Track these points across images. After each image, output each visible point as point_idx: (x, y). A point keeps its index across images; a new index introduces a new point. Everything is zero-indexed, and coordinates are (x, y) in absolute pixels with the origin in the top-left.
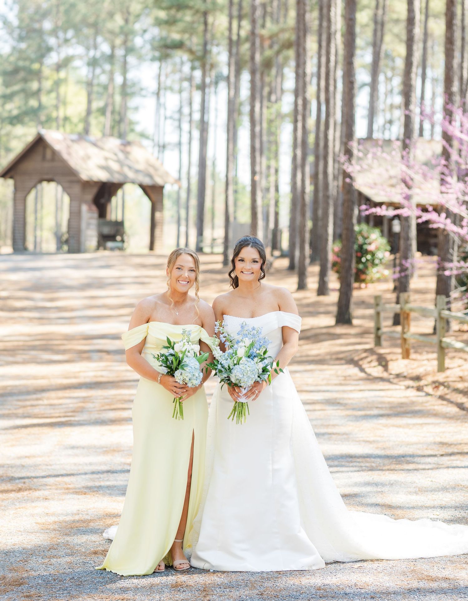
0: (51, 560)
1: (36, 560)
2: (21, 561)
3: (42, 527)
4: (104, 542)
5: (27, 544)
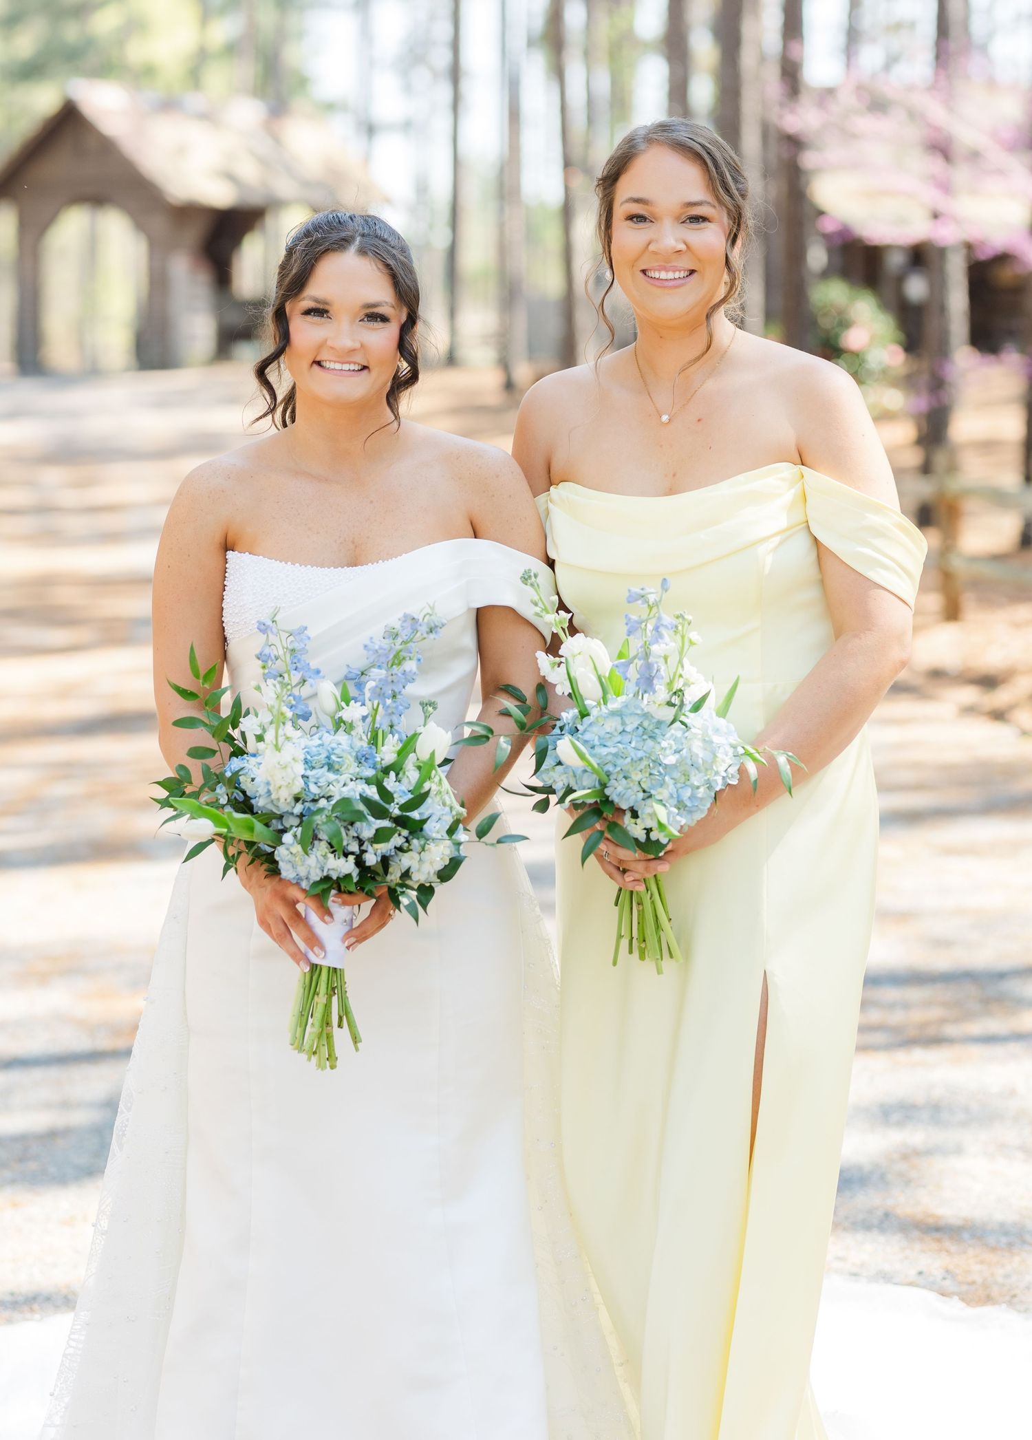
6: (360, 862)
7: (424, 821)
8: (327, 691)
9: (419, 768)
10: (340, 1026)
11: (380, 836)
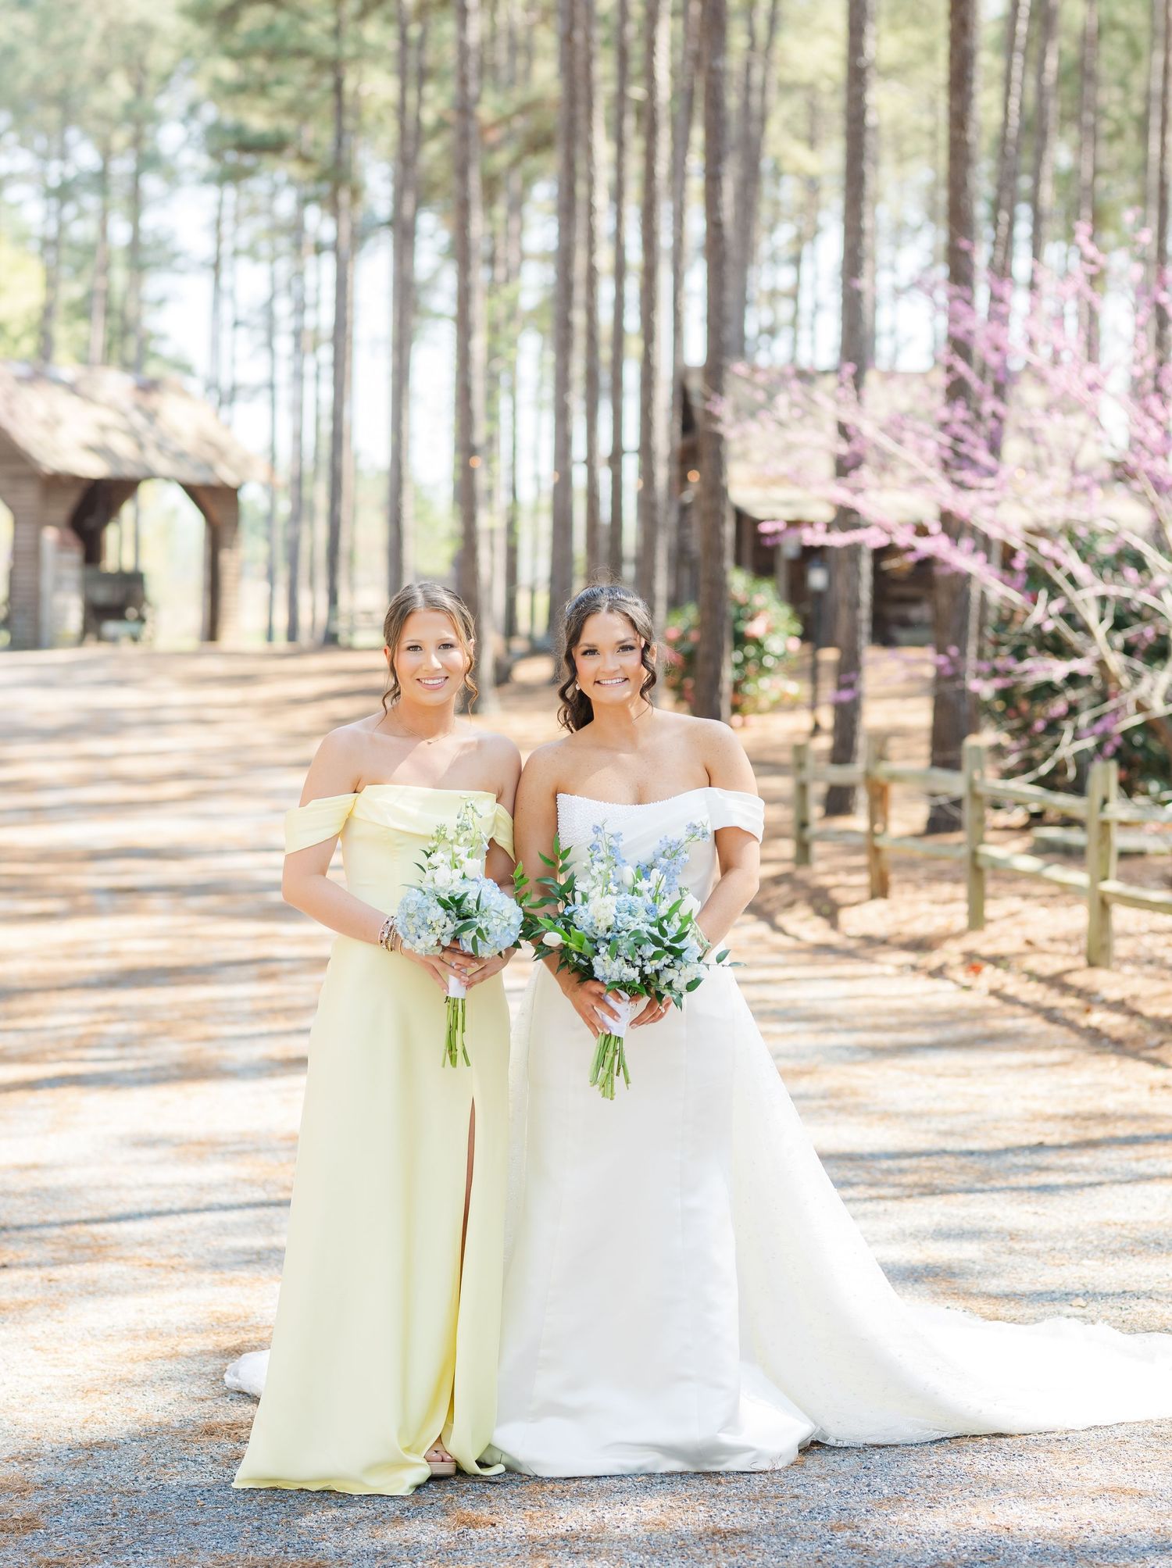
0: (95, 1454)
1: (52, 1455)
2: (12, 1458)
3: (54, 1359)
4: (228, 1400)
5: (22, 1409)
6: (641, 972)
7: (684, 950)
8: (628, 873)
9: (681, 920)
10: (617, 1075)
11: (655, 956)
